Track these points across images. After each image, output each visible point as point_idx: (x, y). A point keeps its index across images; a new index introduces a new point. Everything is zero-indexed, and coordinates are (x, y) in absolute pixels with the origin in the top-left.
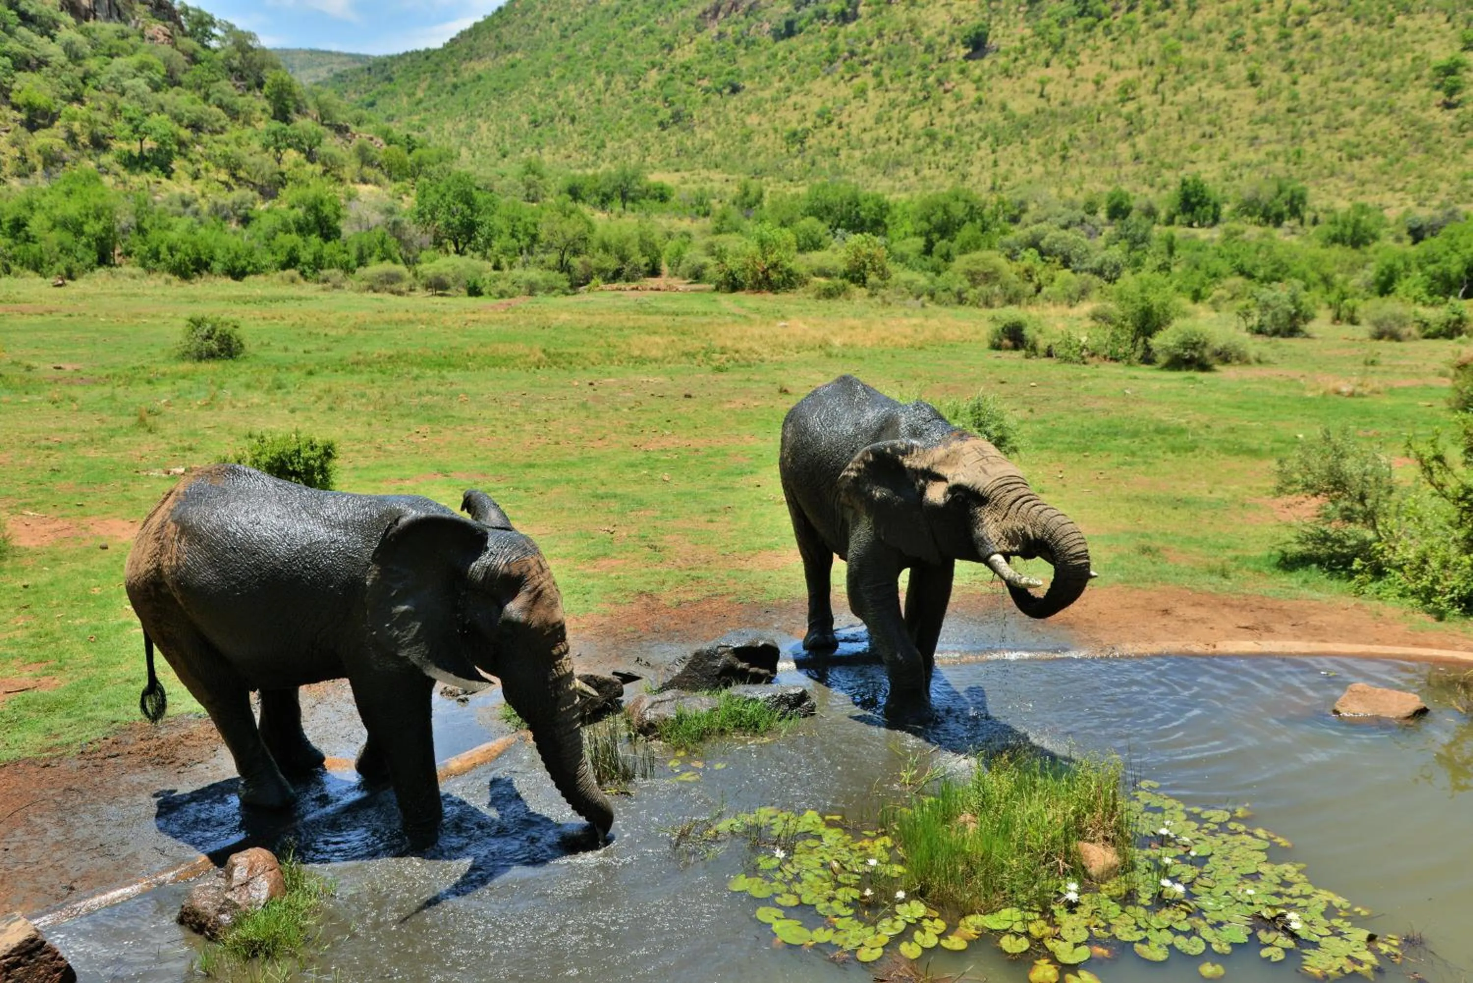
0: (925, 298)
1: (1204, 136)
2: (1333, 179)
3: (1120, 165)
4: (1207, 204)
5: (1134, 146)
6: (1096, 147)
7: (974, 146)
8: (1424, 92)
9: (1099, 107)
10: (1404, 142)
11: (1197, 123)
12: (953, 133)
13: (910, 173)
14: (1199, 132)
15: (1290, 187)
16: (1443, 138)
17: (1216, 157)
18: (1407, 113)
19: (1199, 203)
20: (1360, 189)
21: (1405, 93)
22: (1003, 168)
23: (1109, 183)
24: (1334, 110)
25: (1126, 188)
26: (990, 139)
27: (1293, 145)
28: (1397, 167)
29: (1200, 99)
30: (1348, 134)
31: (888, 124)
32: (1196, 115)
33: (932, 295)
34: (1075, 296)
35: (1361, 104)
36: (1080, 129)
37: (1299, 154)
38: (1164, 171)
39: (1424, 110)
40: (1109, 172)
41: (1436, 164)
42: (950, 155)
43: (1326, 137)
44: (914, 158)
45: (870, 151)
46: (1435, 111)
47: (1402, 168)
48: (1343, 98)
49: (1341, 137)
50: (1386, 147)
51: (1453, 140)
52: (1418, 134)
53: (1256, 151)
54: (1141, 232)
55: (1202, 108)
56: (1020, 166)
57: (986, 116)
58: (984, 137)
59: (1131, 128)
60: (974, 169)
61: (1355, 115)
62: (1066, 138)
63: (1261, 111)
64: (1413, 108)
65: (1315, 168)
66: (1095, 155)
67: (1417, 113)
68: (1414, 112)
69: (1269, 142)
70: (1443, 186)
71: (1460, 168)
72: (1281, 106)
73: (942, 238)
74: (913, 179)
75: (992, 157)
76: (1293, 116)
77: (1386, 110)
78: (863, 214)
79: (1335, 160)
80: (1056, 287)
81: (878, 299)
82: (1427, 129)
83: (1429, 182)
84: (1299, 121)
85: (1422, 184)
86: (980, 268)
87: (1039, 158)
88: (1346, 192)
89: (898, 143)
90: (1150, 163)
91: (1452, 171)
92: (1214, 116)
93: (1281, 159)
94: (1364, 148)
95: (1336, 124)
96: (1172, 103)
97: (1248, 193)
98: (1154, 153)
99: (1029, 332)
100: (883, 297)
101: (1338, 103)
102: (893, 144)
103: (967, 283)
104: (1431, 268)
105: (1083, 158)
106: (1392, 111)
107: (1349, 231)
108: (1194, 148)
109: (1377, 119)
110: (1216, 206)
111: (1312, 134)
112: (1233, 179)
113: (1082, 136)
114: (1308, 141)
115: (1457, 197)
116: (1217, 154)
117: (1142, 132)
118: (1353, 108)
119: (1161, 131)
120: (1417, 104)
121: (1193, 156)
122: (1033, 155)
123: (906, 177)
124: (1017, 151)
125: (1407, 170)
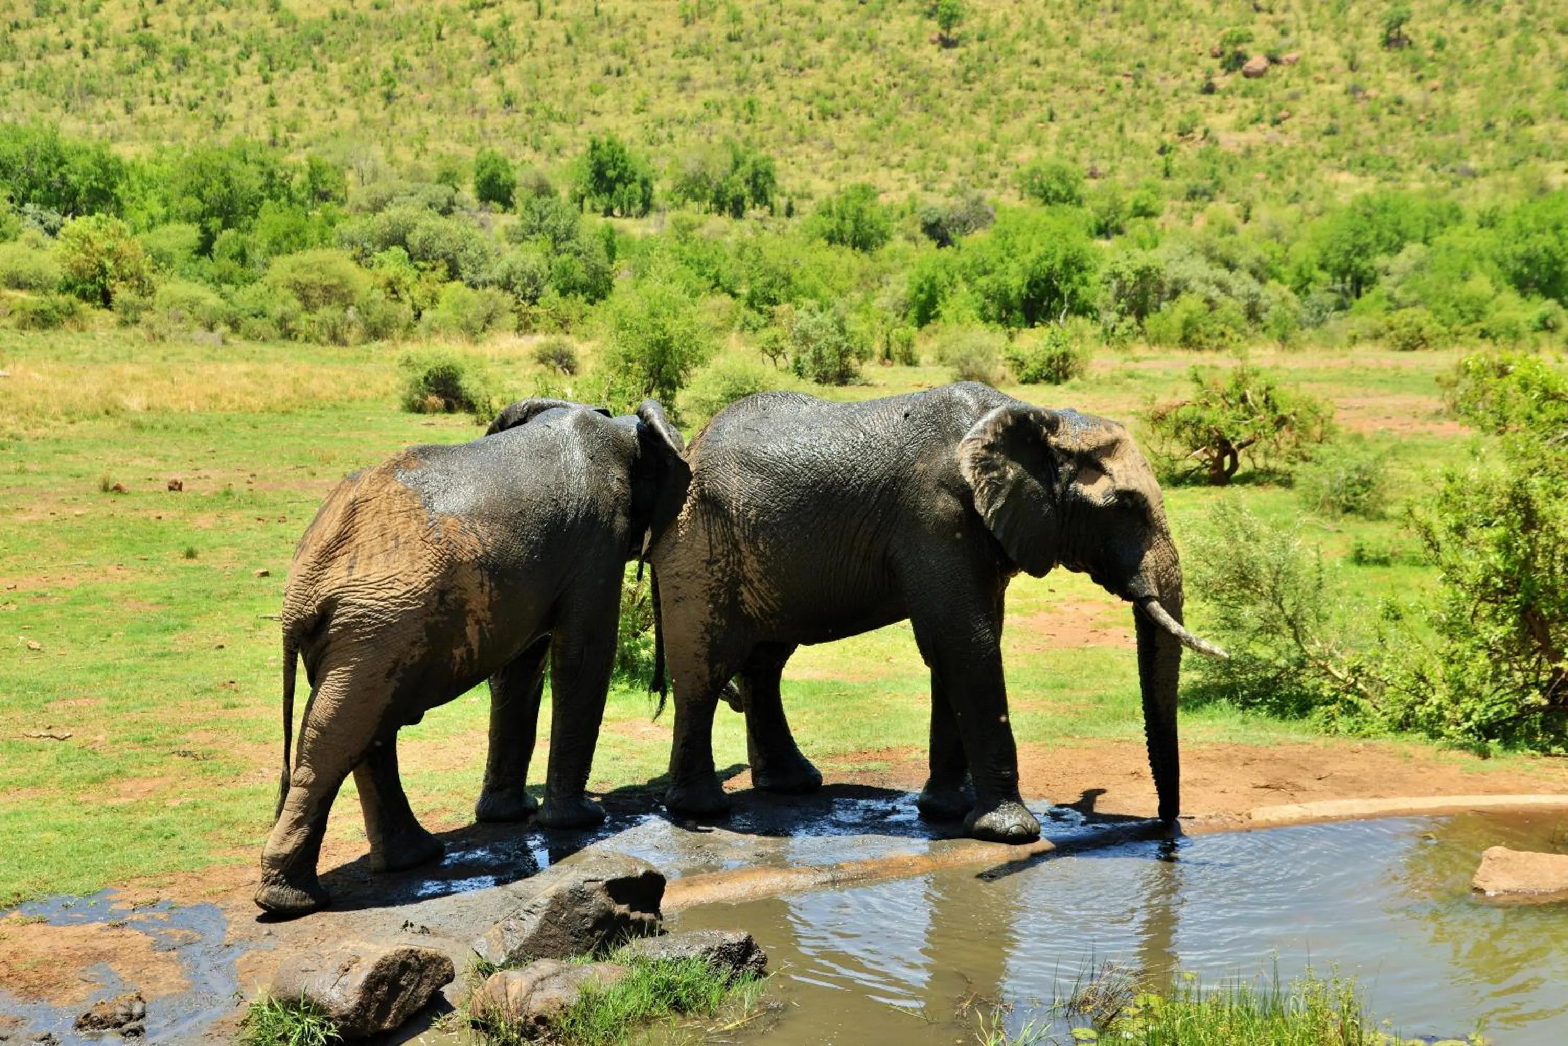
0: (223, 329)
1: (608, 72)
2: (803, 147)
3: (483, 114)
4: (632, 181)
5: (501, 83)
6: (440, 82)
7: (230, 69)
8: (913, 21)
9: (436, 15)
10: (894, 93)
11: (595, 49)
12: (187, 42)
13: (117, 110)
14: (599, 66)
15: (750, 159)
16: (945, 91)
17: (631, 107)
18: (893, 50)
19: (620, 178)
20: (843, 163)
21: (888, 20)
22: (286, 109)
23: (469, 142)
24: (793, 41)
25: (499, 149)
26: (256, 58)
27: (742, 92)
28: (889, 130)
29: (597, 12)
30: (814, 80)
31: (61, 18)
32: (594, 37)
33: (235, 325)
34: (479, 324)
35: (830, 33)
36: (411, 49)
37: (751, 106)
38: (553, 125)
39: (915, 47)
40: (466, 123)
41: (940, 129)
42: (187, 81)
43: (787, 82)
44: (120, 82)
45: (31, 65)
46: (931, 50)
47: (895, 133)
48: (803, 23)
49: (808, 83)
50: (871, 100)
51: (958, 93)
52: (911, 83)
53: (690, 98)
54: (563, 223)
55: (602, 26)
56: (316, 108)
57: (244, 18)
58: (246, 54)
59: (494, 52)
60: (236, 109)
61: (823, 50)
62: (389, 63)
63: (690, 36)
64: (901, 43)
65: (777, 129)
66: (439, 96)
67: (907, 52)
68: (902, 49)
69: (707, 86)
70: (953, 161)
71: (972, 136)
72: (719, 31)
73: (226, 225)
74: (124, 120)
75: (265, 89)
76: (737, 46)
77: (865, 44)
78: (73, 178)
79: (804, 117)
80: (443, 311)
81: (140, 331)
82: (924, 76)
83: (934, 155)
84: (747, 56)
85: (925, 157)
86: (315, 277)
87: (346, 95)
88: (824, 167)
89: (86, 54)
90: (530, 111)
91: (961, 140)
92: (618, 40)
93: (727, 113)
94: (841, 101)
95: (799, 63)
96: (553, 17)
97: (691, 166)
98: (535, 96)
99: (469, 384)
100: (150, 327)
101: (797, 30)
102: (78, 56)
103: (295, 304)
104: (983, 281)
105: (420, 99)
106: (873, 47)
107: (849, 226)
108: (595, 91)
109: (854, 57)
110: (645, 183)
111: (767, 76)
112: (660, 142)
113: (416, 62)
114: (761, 87)
115: (973, 178)
116: (632, 105)
117: (512, 60)
118: (820, 40)
119: (542, 60)
120: (905, 38)
121: (596, 103)
122: (335, 88)
123: (109, 116)
124: (307, 81)
125: (903, 137)
